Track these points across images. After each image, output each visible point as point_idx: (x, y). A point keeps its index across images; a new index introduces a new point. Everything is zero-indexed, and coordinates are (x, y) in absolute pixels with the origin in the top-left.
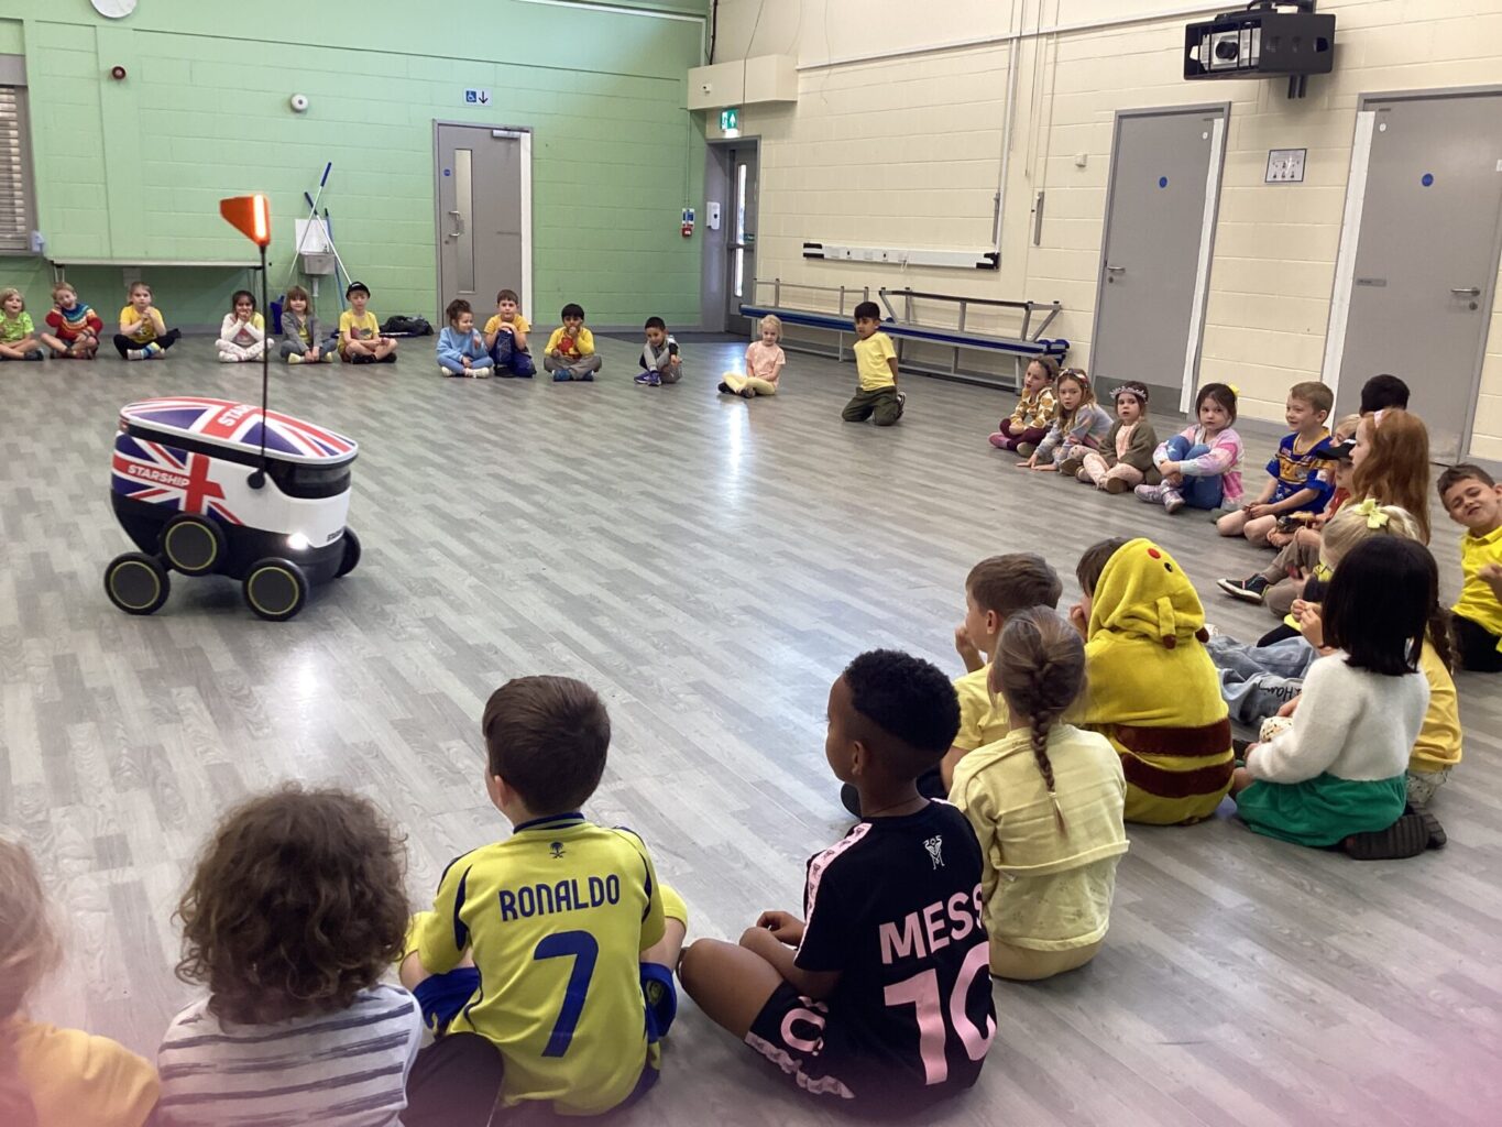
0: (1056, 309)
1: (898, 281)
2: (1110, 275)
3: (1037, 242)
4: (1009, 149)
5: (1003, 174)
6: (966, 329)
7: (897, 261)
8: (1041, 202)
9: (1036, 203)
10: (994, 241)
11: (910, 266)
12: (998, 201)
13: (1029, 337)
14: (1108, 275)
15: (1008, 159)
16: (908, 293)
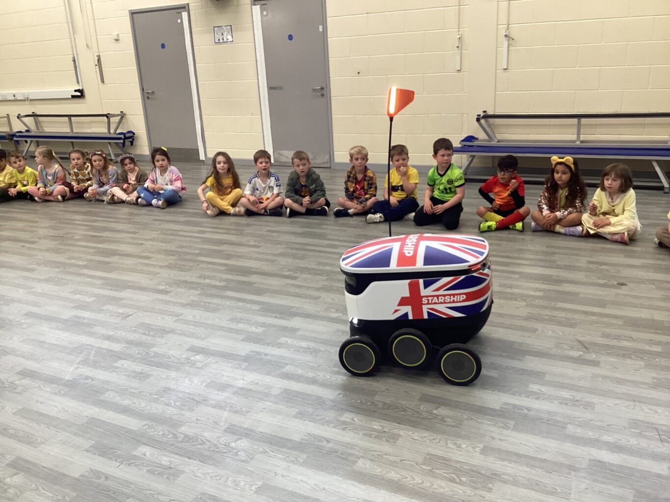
0: (123, 115)
1: (27, 109)
2: (147, 96)
3: (103, 81)
4: (74, 34)
5: (74, 47)
6: (74, 131)
7: (22, 99)
8: (99, 60)
9: (96, 61)
10: (78, 82)
11: (31, 100)
12: (74, 61)
13: (112, 131)
14: (146, 95)
15: (75, 39)
16: (34, 115)
